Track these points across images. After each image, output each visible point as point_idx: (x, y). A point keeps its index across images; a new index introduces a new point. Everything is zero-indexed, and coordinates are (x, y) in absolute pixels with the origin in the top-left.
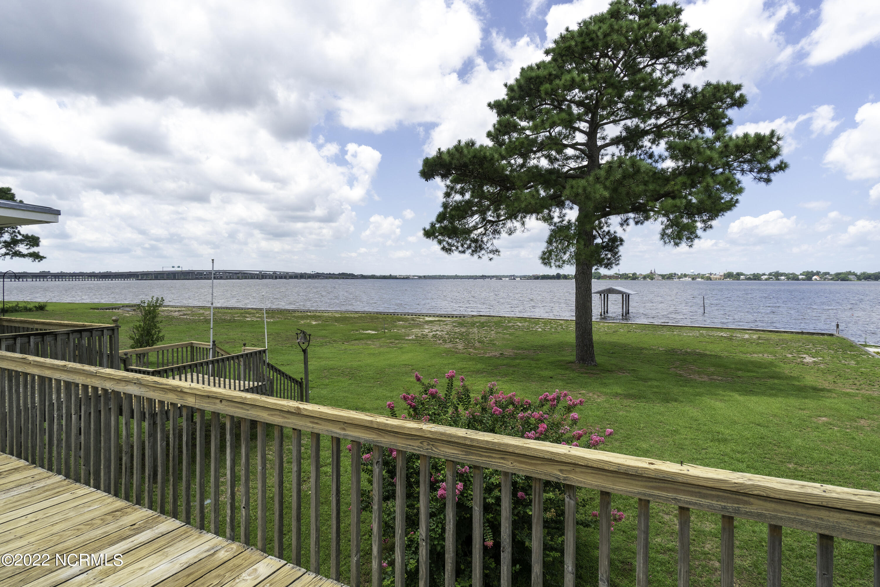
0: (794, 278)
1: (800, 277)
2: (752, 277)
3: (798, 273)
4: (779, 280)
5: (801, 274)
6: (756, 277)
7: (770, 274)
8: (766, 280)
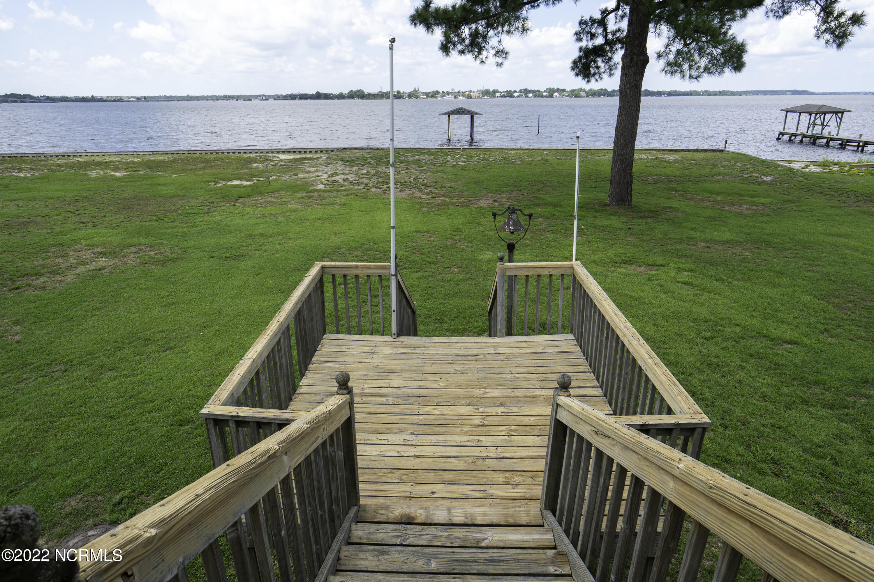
0: (538, 94)
1: (545, 94)
2: (505, 94)
3: (542, 90)
4: (527, 97)
5: (545, 91)
6: (510, 94)
7: (520, 91)
8: (518, 97)
